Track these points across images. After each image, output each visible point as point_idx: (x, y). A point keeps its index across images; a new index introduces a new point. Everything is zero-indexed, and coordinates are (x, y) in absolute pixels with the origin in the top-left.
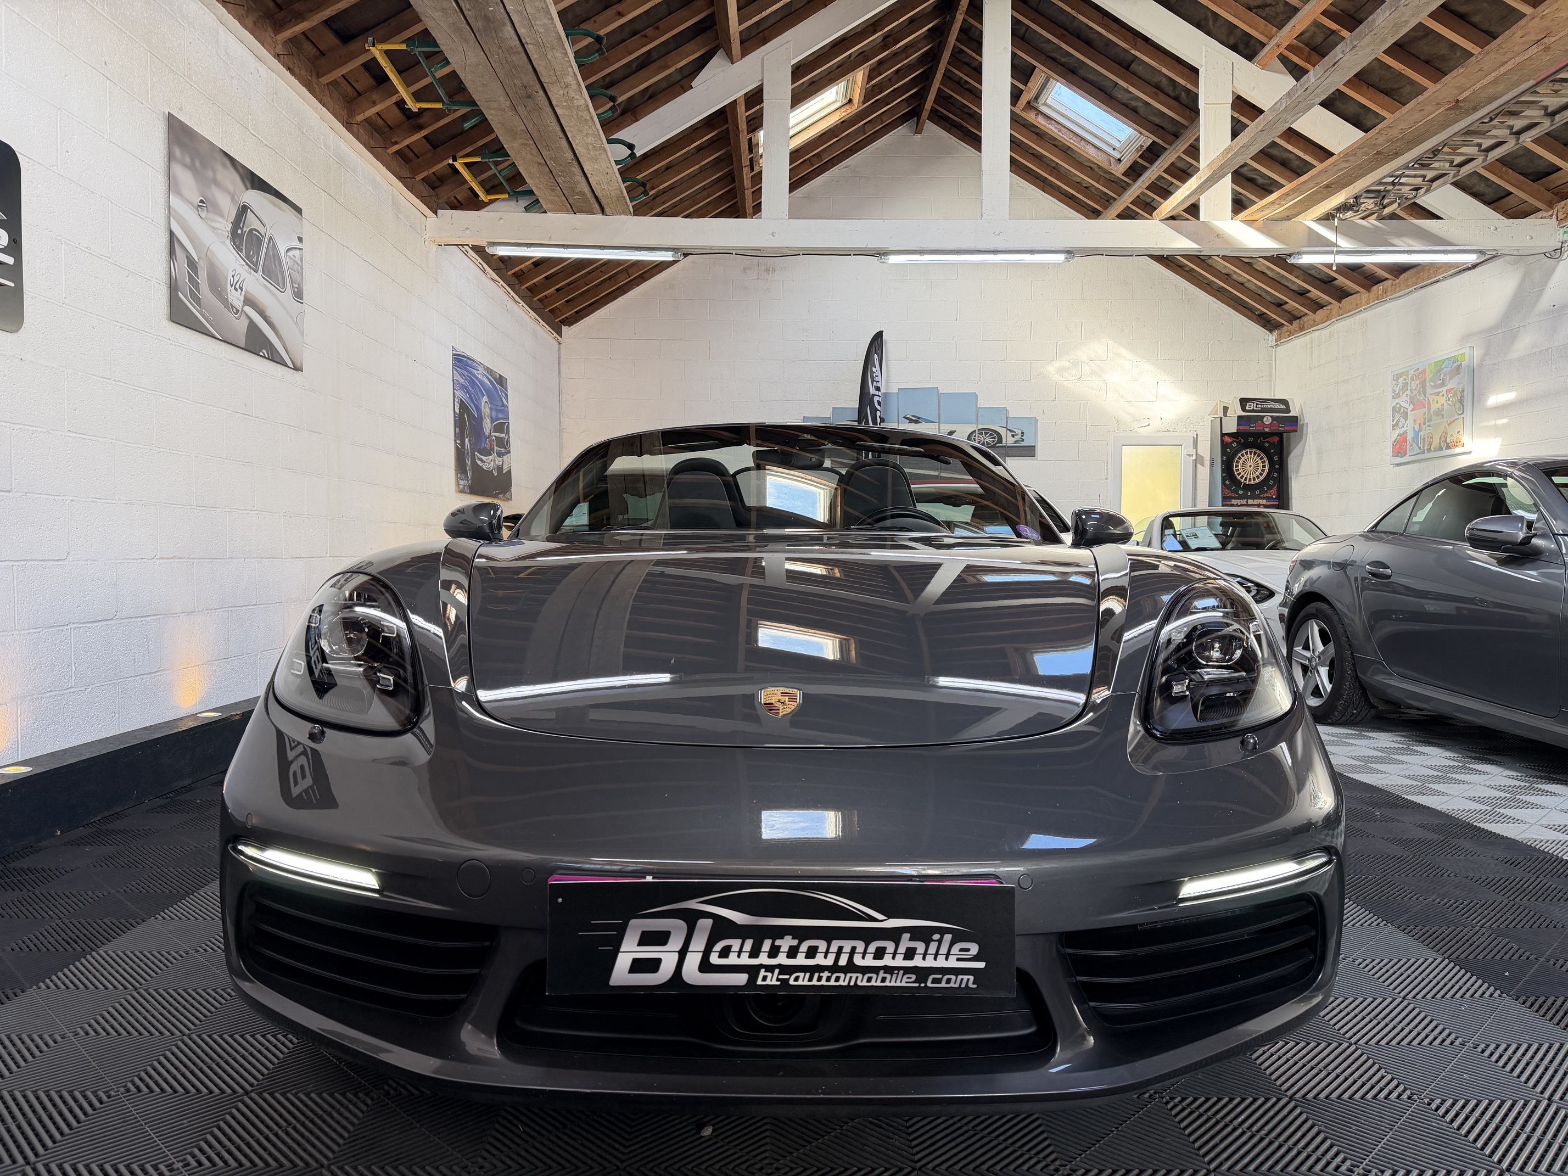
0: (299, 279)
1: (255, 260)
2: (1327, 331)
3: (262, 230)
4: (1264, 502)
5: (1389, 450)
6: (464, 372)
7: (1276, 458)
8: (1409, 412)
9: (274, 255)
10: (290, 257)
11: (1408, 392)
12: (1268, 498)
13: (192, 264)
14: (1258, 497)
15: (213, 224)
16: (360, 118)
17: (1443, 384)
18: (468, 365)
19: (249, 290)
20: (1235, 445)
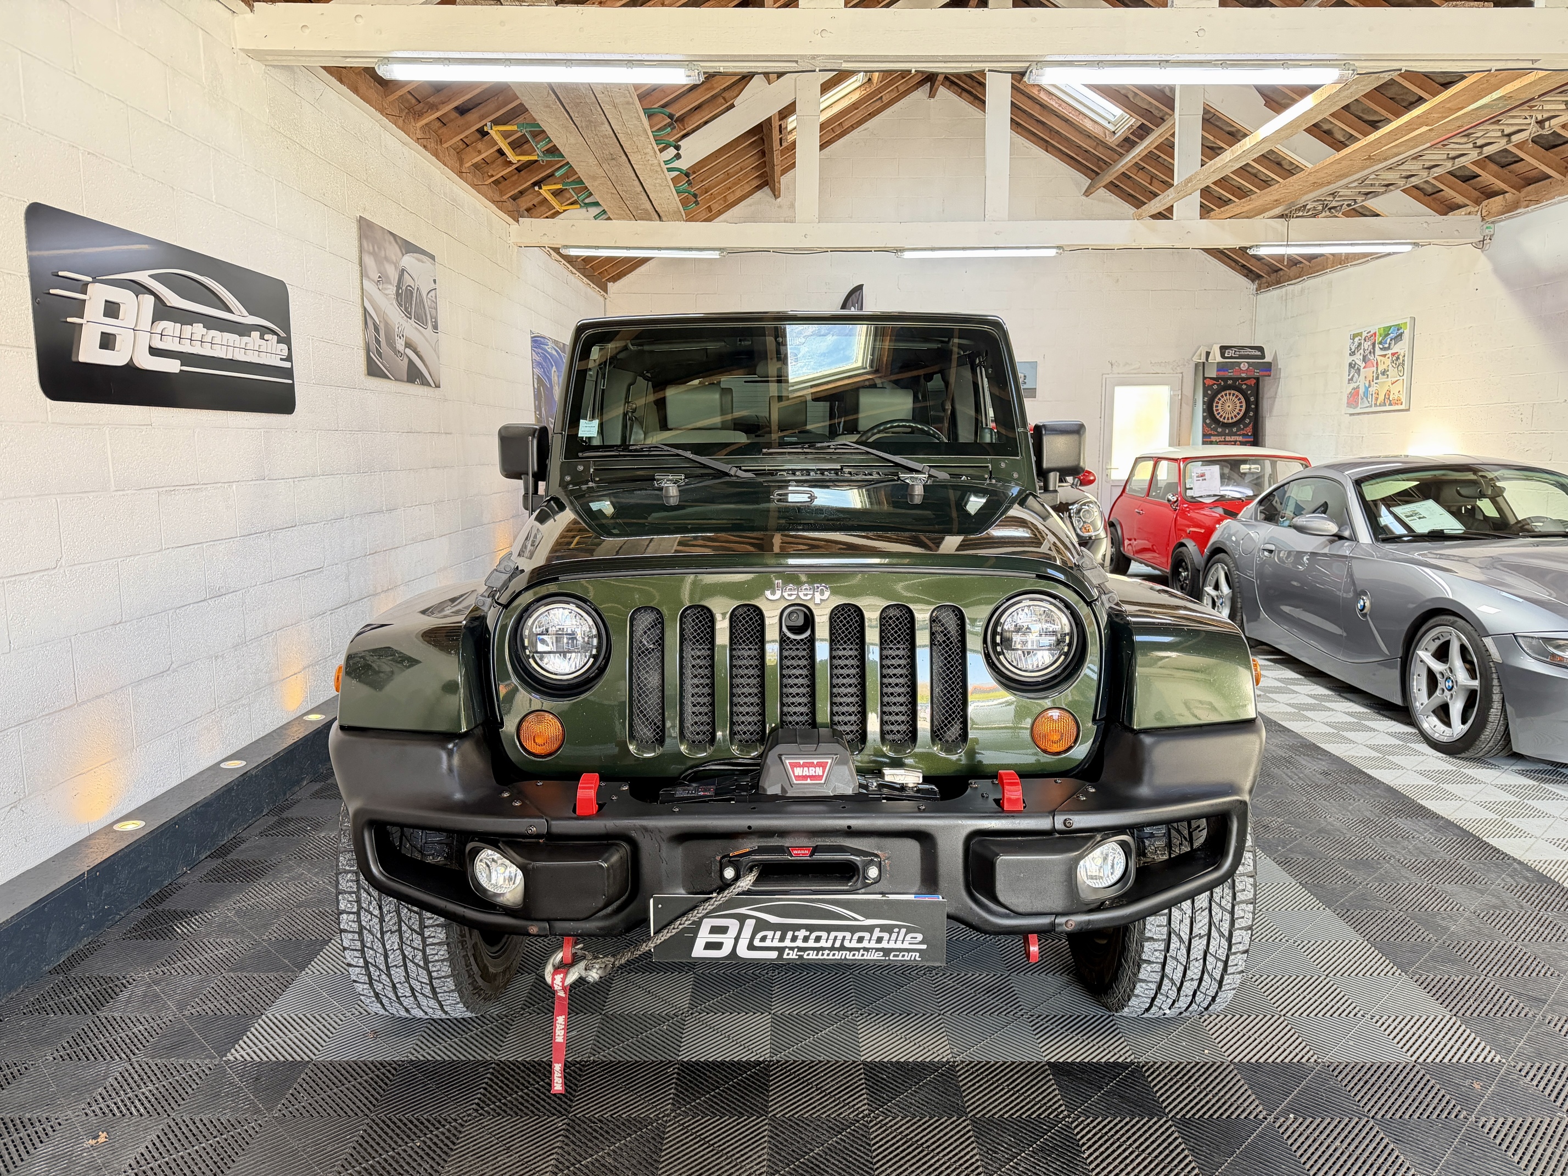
0: (435, 314)
1: (410, 310)
2: (1299, 287)
4: (1240, 438)
5: (1345, 400)
7: (1252, 399)
8: (1362, 370)
9: (420, 301)
10: (430, 299)
11: (1362, 351)
12: (1243, 435)
13: (377, 329)
14: (1235, 434)
15: (386, 292)
16: (470, 164)
17: (1389, 348)
18: (541, 343)
19: (407, 335)
20: (1215, 387)
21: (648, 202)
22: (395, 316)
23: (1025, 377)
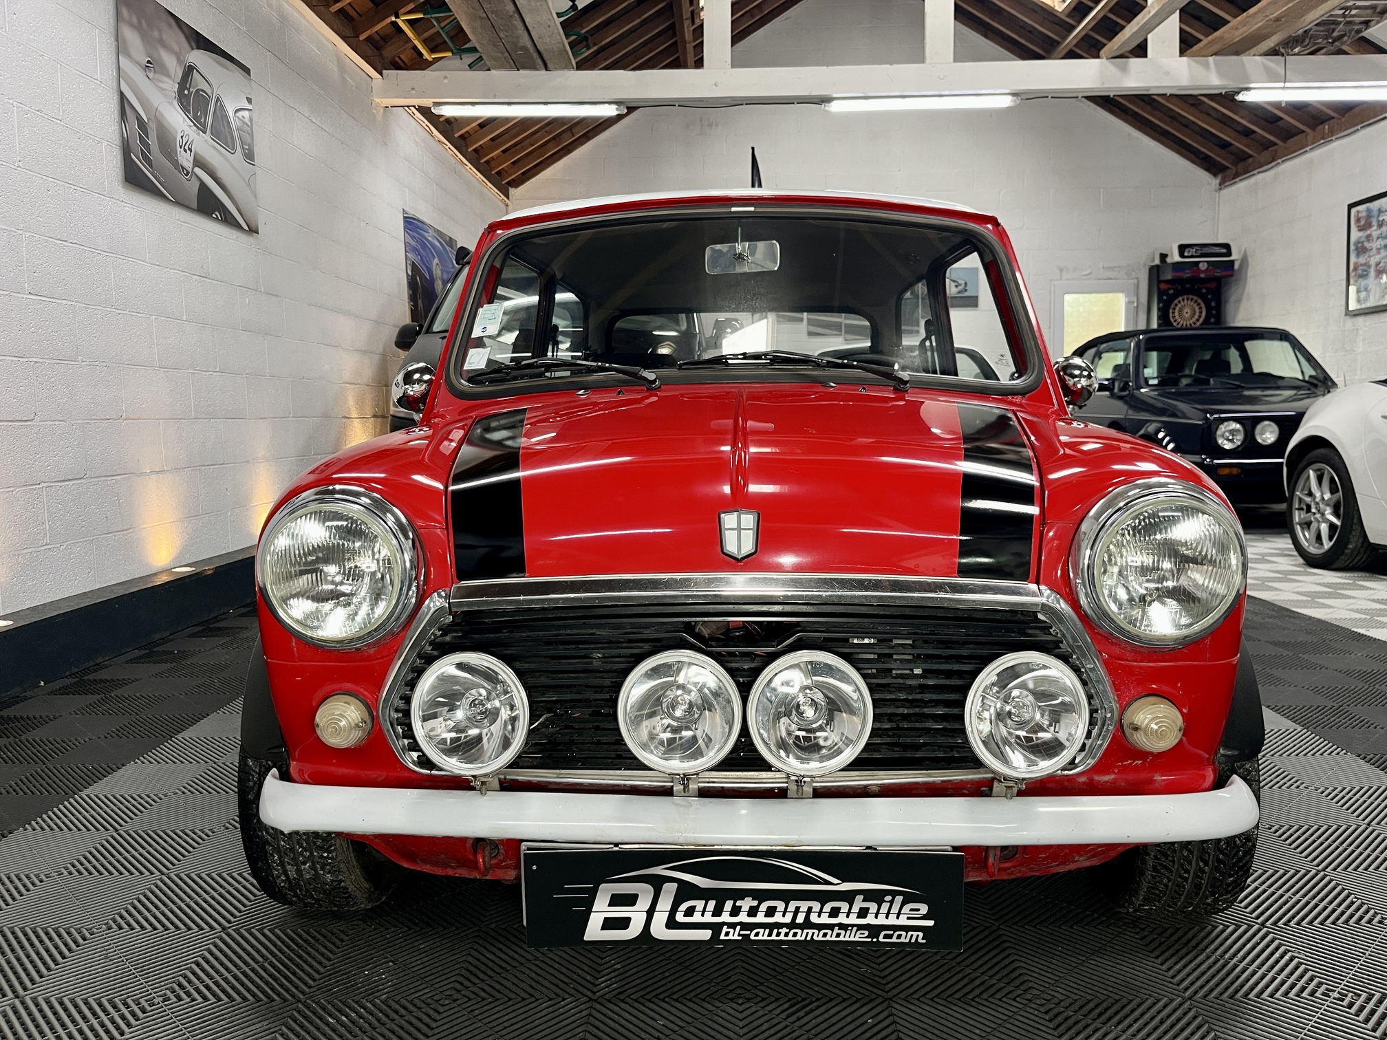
0: (250, 141)
1: (202, 120)
2: (1272, 173)
3: (209, 91)
6: (415, 235)
7: (1213, 304)
9: (222, 115)
10: (238, 118)
13: (142, 125)
15: (161, 85)
18: (418, 227)
19: (199, 152)
20: (1171, 292)
21: (525, 32)
22: (177, 121)
23: (966, 284)
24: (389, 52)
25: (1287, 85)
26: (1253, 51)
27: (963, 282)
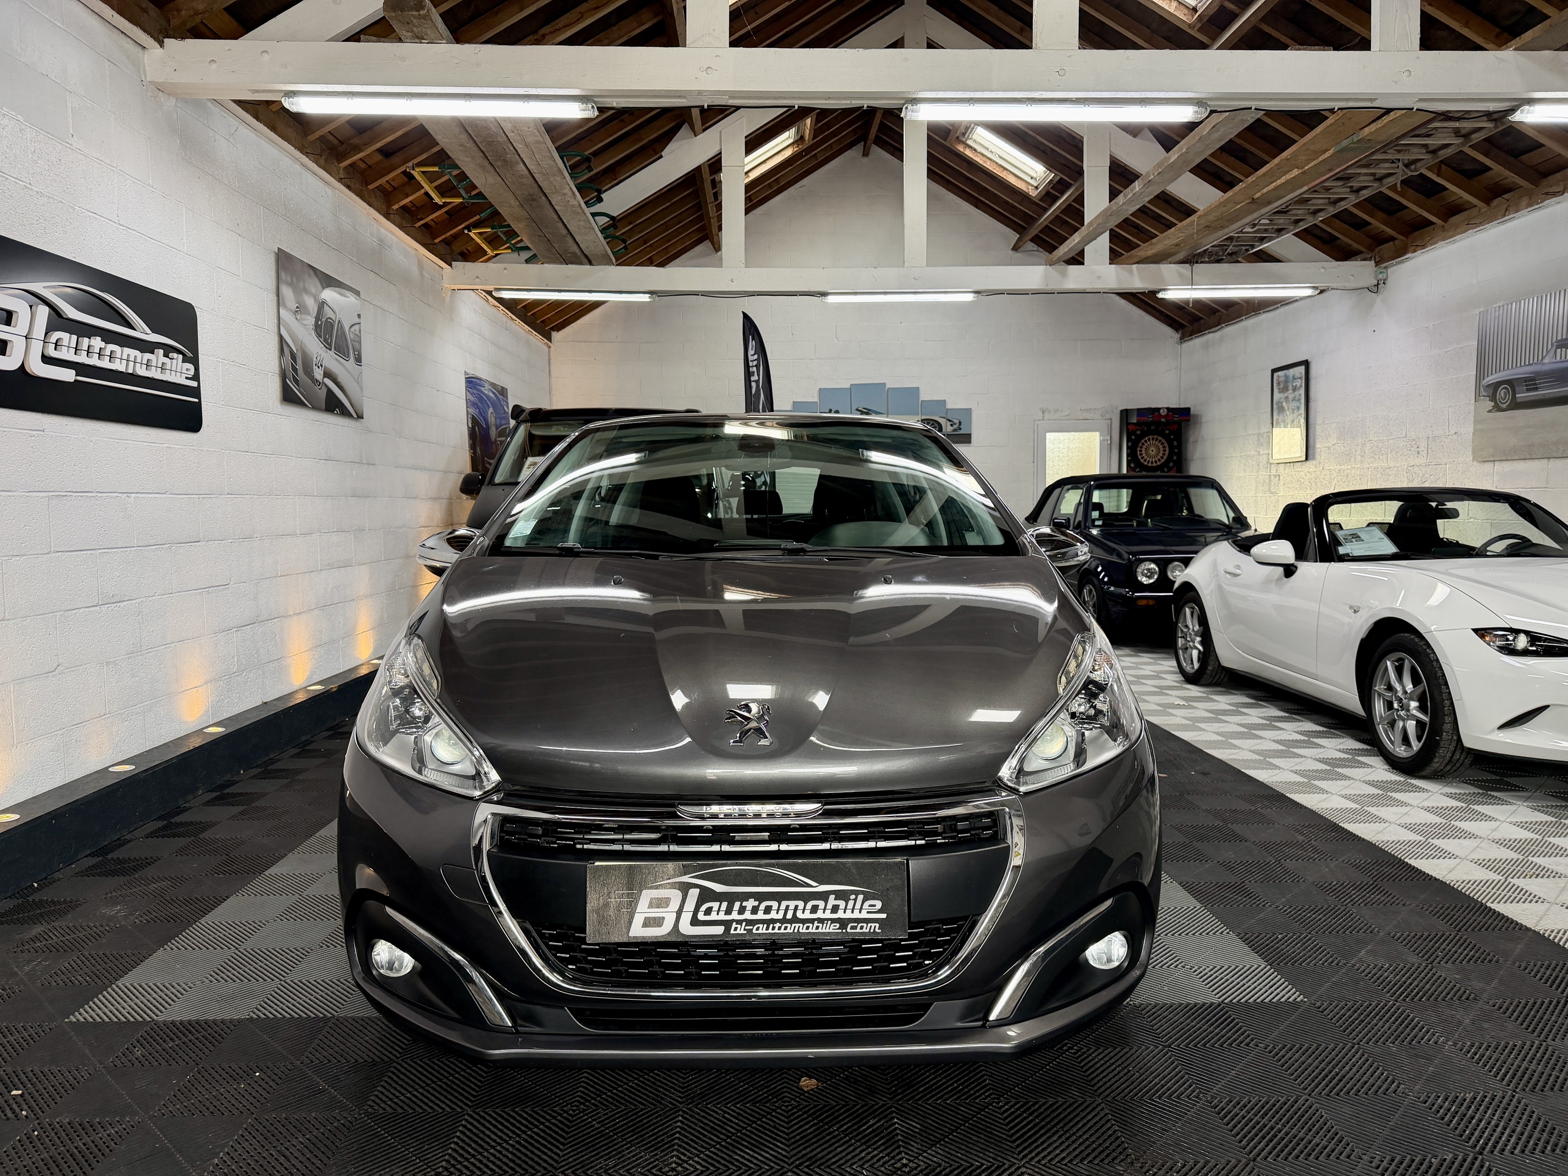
0: (359, 348)
1: (330, 342)
3: (333, 316)
6: (475, 391)
7: (1175, 443)
9: (341, 334)
10: (352, 333)
13: (293, 357)
15: (305, 322)
16: (396, 207)
18: (476, 384)
19: (327, 365)
20: (1139, 432)
21: (575, 245)
22: (314, 347)
23: (960, 423)
24: (458, 247)
25: (1194, 287)
26: (1169, 260)
27: (957, 422)
